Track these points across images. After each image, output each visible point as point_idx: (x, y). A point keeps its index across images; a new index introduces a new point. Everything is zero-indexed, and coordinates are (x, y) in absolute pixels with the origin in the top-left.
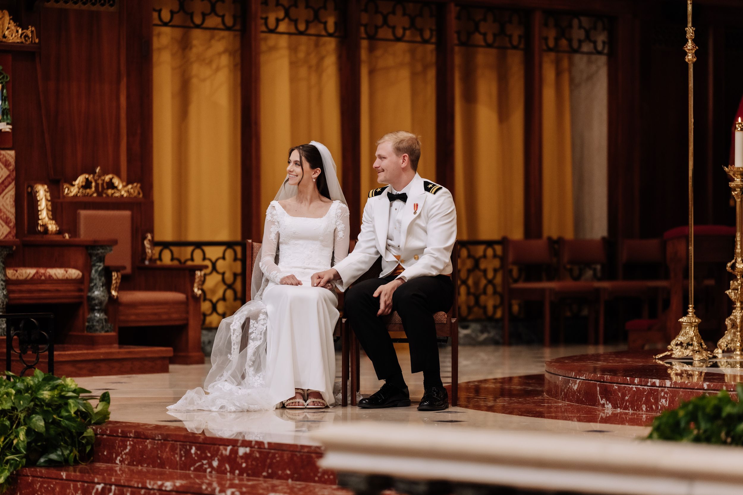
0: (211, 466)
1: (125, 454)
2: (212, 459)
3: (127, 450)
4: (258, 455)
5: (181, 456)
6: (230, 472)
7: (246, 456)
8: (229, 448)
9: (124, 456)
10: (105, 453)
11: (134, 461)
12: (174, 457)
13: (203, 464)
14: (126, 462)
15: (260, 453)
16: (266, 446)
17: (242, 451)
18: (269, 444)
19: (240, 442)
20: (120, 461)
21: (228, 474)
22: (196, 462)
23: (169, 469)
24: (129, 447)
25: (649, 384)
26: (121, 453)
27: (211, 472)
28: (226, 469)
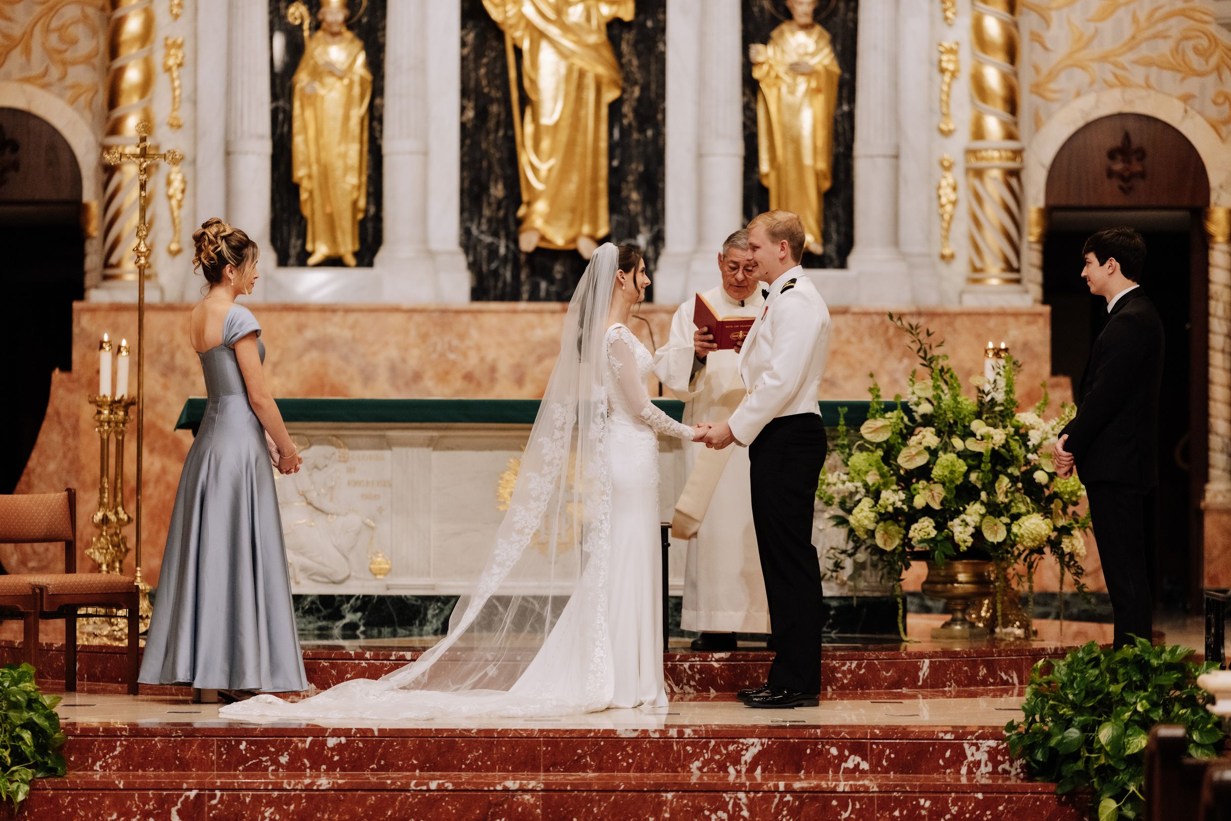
0: (276, 762)
1: (113, 758)
2: (279, 752)
3: (116, 753)
4: (361, 745)
5: (220, 754)
6: (311, 768)
7: (339, 748)
8: (309, 739)
9: (110, 761)
10: (72, 759)
11: (129, 766)
12: (207, 756)
13: (262, 761)
14: (114, 768)
15: (364, 742)
16: (376, 733)
17: (331, 742)
18: (380, 730)
19: (329, 731)
20: (101, 767)
21: (308, 770)
22: (247, 760)
23: (197, 771)
24: (119, 749)
26: (104, 756)
27: (276, 770)
28: (304, 765)
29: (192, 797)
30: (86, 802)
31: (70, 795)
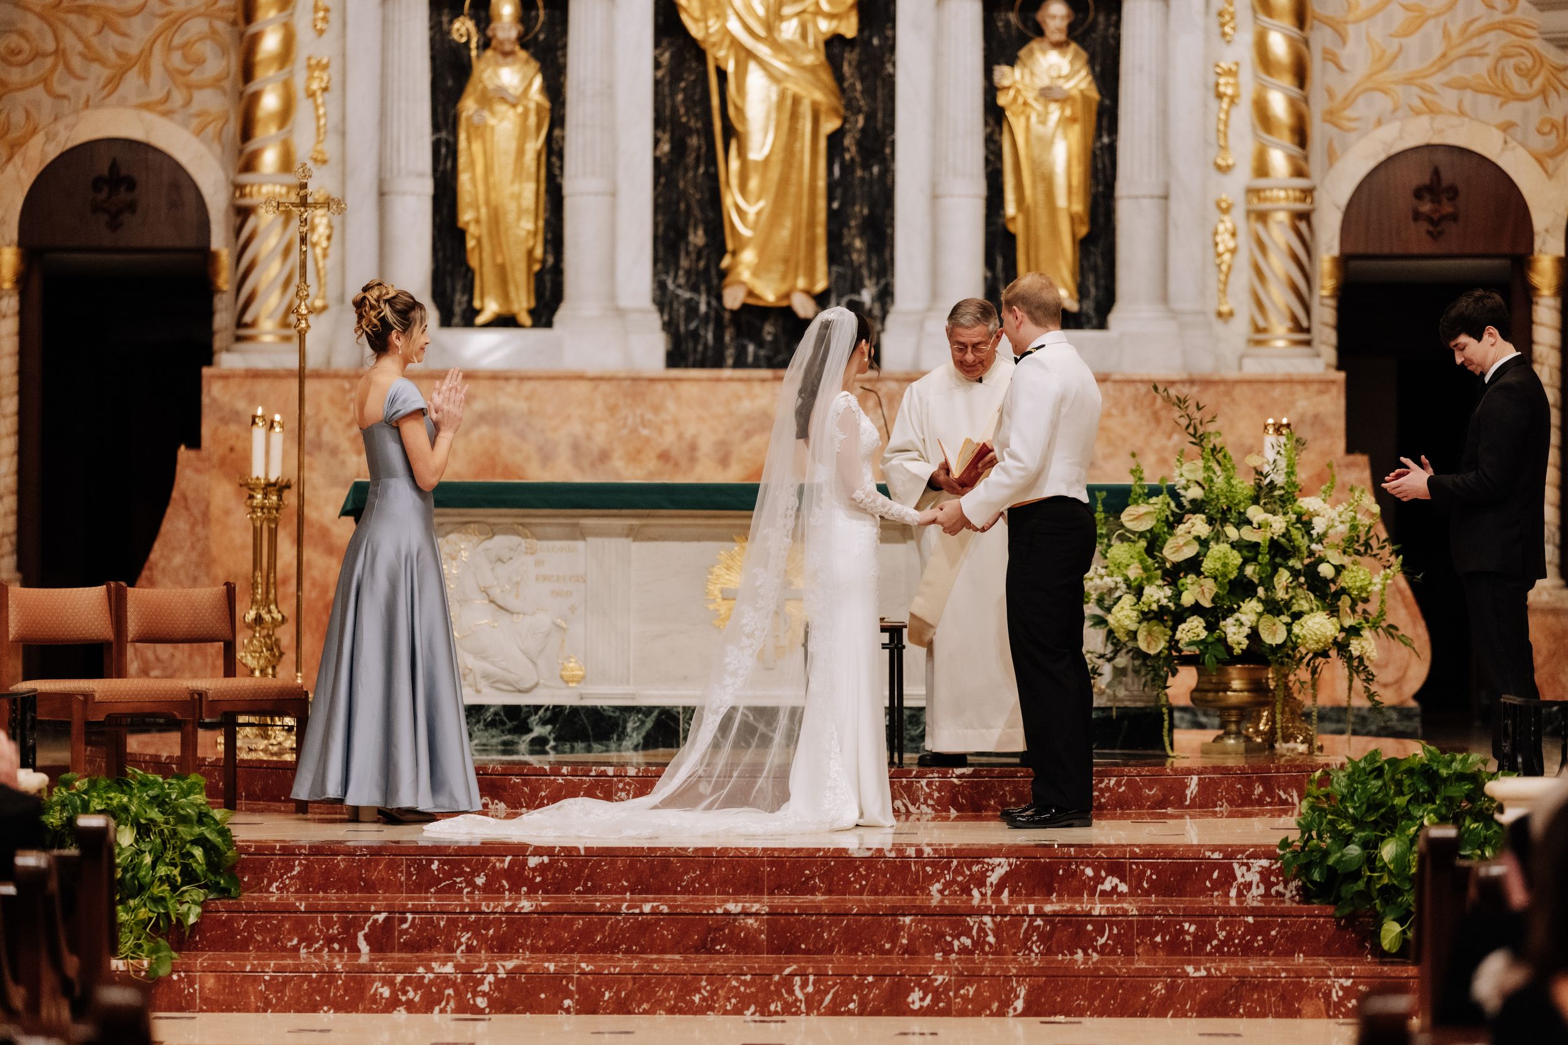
0: (471, 883)
1: (291, 878)
2: (475, 872)
3: (295, 873)
4: (565, 865)
5: (409, 875)
6: (510, 890)
7: (542, 868)
8: (508, 859)
9: (287, 882)
10: (246, 879)
11: (308, 887)
12: (395, 877)
13: (455, 882)
14: (292, 889)
15: (569, 862)
16: (582, 852)
17: (533, 862)
18: (586, 849)
19: (531, 849)
20: (278, 888)
21: (507, 893)
22: (440, 881)
23: (385, 892)
24: (297, 869)
25: (593, 773)
26: (281, 877)
27: (472, 892)
28: (503, 886)
29: (380, 921)
30: (264, 925)
31: (246, 917)
